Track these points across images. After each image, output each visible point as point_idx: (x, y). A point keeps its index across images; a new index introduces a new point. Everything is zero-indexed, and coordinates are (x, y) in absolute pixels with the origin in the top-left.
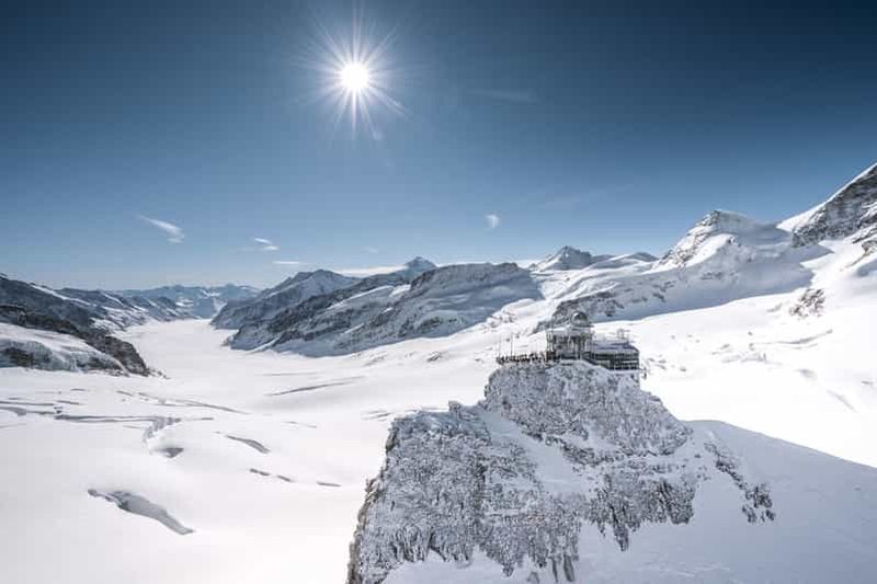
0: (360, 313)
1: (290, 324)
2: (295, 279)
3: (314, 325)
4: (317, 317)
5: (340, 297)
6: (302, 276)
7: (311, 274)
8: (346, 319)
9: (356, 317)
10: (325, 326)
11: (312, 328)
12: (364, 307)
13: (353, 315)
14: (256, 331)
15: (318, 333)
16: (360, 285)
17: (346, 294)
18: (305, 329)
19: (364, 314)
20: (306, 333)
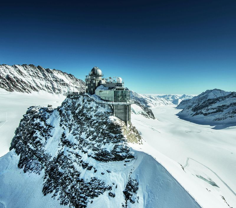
0: (228, 107)
1: (200, 109)
2: (206, 92)
3: (208, 110)
4: (209, 107)
5: (221, 100)
6: (208, 92)
7: (211, 91)
8: (222, 109)
9: (226, 109)
10: (212, 111)
11: (207, 111)
12: (231, 104)
13: (225, 107)
14: (188, 110)
15: (209, 113)
16: (230, 95)
17: (223, 98)
18: (204, 111)
19: (230, 107)
20: (204, 113)
